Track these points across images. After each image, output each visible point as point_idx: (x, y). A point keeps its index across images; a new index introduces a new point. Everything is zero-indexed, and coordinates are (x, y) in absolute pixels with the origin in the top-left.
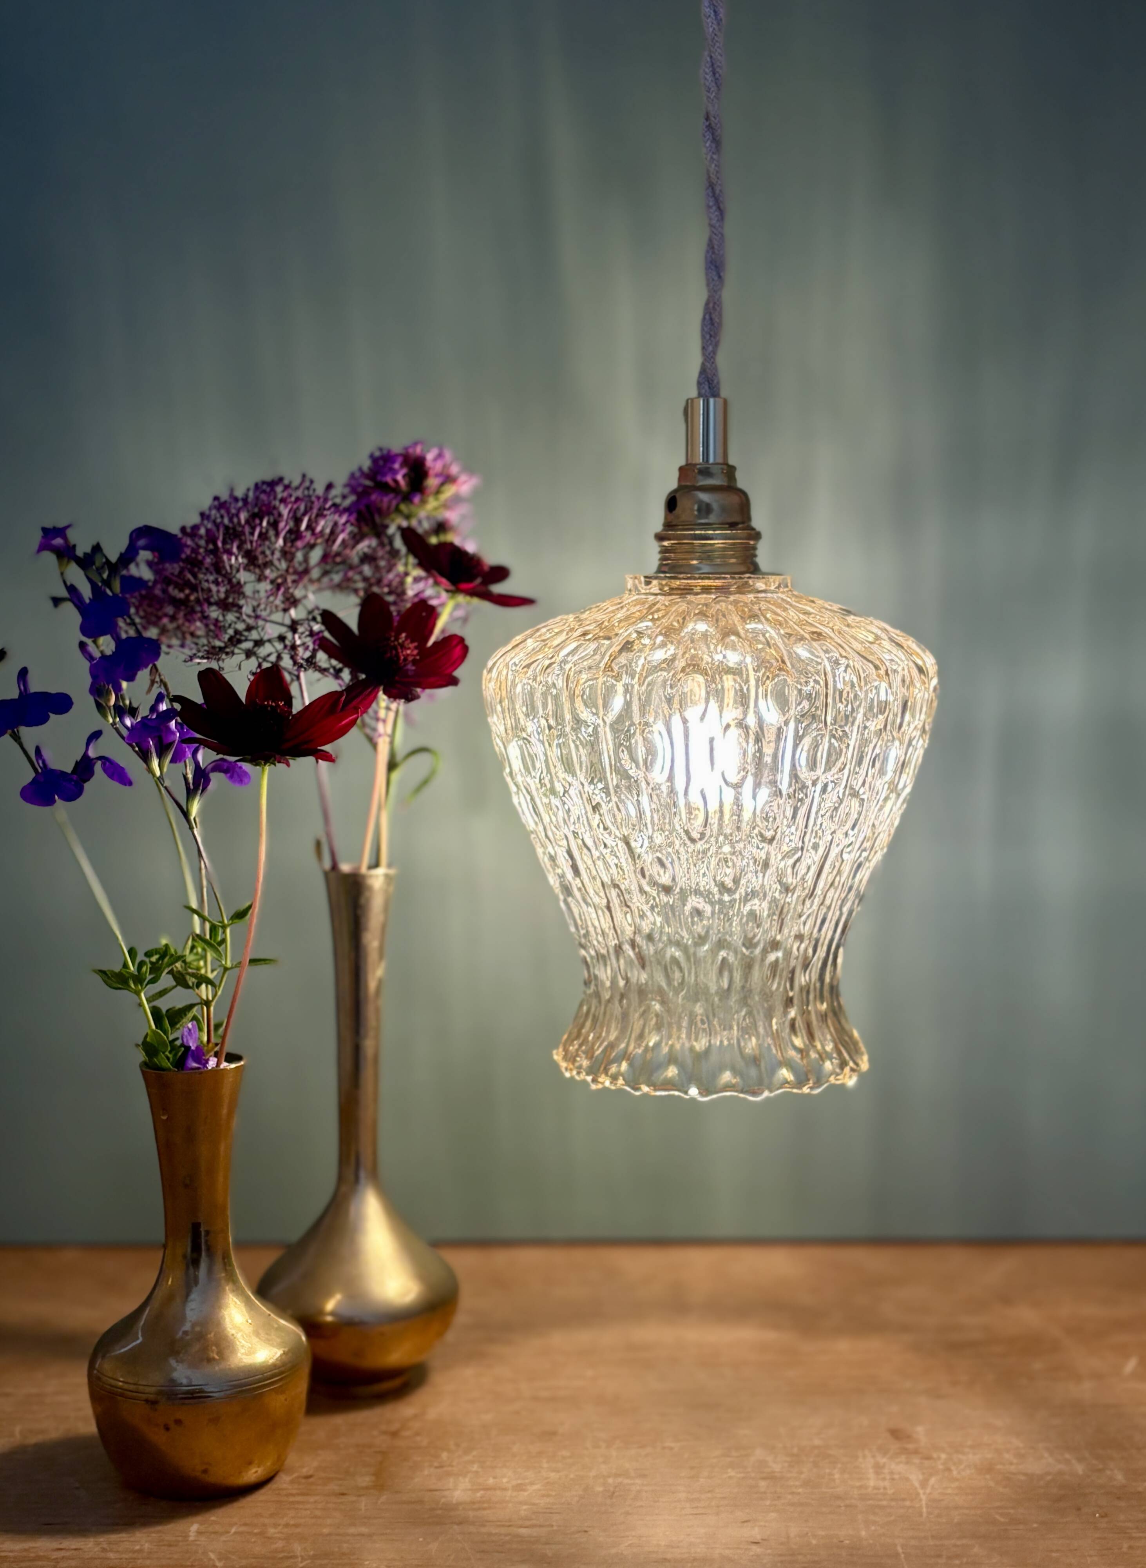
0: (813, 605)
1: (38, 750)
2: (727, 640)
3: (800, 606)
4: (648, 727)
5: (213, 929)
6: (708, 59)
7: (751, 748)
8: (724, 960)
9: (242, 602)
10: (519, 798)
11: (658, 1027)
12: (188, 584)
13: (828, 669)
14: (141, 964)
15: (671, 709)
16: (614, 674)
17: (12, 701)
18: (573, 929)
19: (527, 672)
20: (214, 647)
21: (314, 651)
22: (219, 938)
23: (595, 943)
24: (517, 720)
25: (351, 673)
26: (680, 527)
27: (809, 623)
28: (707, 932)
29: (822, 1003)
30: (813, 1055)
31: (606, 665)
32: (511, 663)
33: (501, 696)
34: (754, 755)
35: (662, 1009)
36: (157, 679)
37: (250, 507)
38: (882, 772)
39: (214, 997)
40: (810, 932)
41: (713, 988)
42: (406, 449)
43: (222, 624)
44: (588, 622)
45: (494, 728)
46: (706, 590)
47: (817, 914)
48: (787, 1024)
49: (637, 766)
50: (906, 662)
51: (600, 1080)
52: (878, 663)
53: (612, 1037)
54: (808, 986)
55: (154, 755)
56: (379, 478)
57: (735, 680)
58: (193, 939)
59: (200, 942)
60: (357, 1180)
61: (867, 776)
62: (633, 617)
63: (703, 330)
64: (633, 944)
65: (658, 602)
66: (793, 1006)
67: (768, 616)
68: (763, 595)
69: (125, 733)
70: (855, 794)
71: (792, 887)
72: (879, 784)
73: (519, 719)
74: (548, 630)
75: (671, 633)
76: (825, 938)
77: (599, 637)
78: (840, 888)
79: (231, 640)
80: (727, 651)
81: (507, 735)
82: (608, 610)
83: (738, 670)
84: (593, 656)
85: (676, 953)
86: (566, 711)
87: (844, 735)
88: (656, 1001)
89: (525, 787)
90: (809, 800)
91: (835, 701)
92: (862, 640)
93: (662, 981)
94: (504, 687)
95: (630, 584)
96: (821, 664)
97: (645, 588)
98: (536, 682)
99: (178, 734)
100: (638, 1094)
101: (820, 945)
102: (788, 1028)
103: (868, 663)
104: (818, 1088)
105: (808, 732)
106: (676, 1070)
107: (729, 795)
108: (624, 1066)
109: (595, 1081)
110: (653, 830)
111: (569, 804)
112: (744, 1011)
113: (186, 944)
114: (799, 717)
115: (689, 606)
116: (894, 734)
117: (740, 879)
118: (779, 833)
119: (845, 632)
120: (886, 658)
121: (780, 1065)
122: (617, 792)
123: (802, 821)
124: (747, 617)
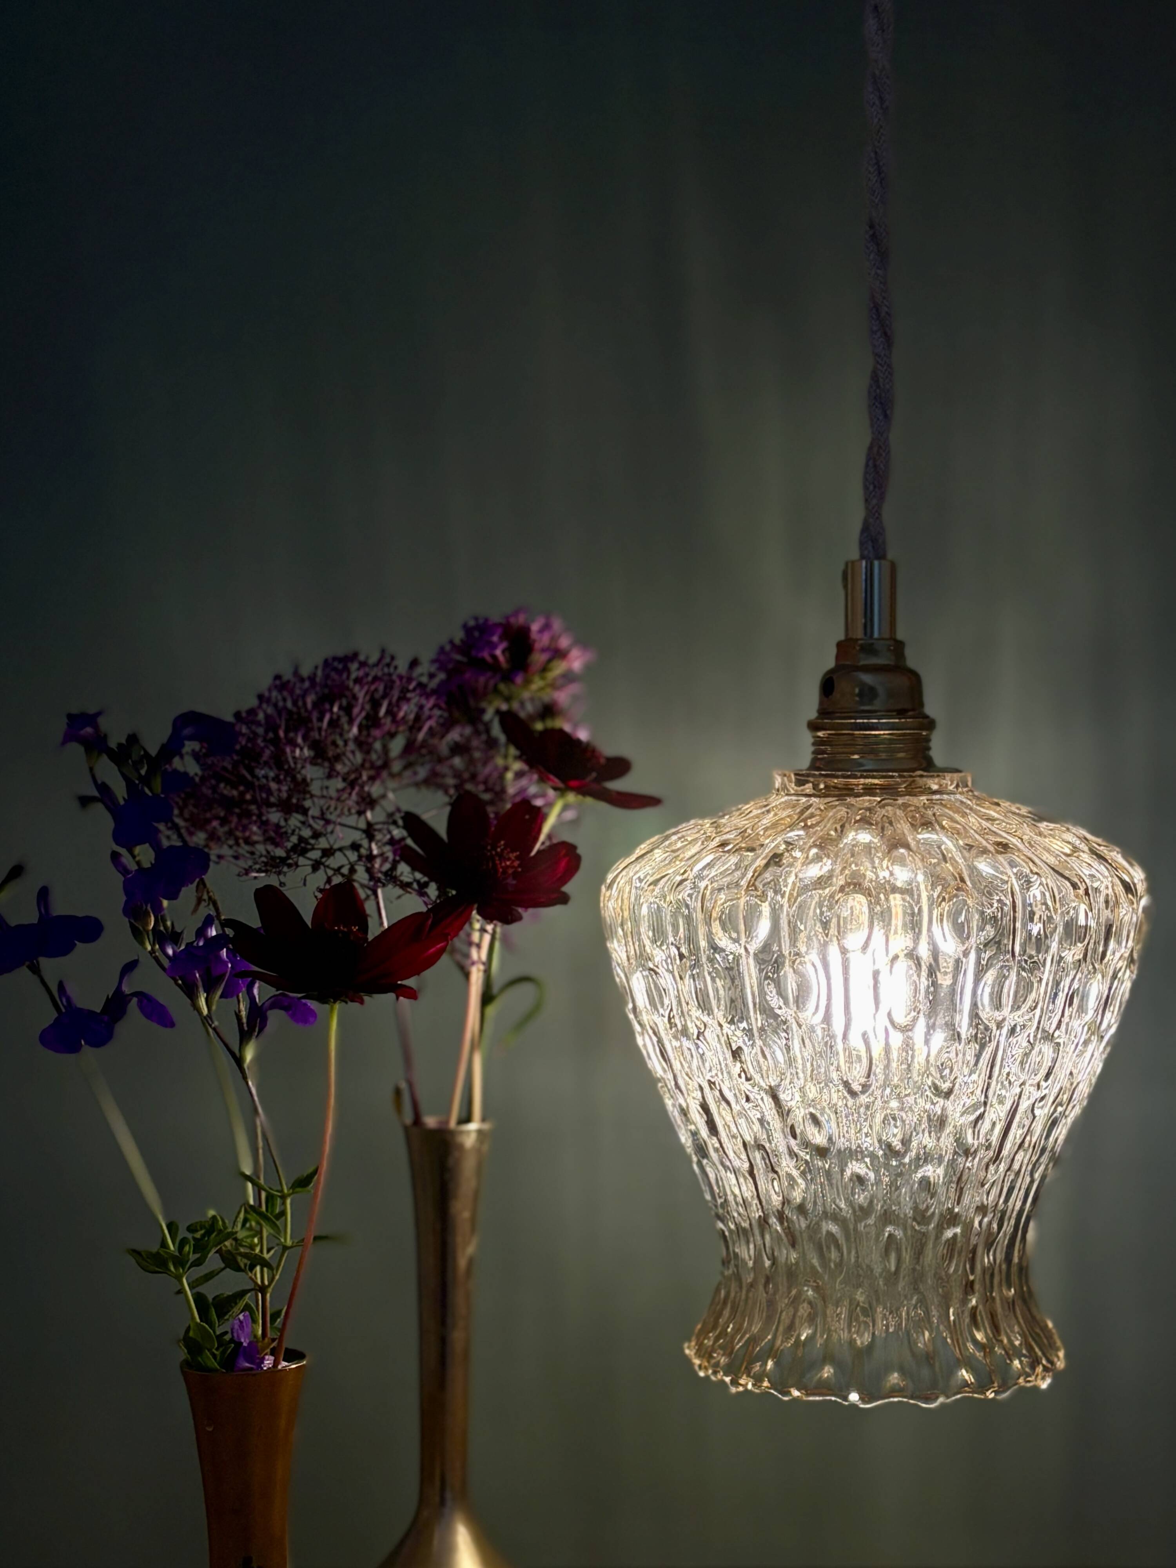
0: (998, 809)
1: (61, 987)
2: (895, 853)
3: (982, 810)
4: (800, 957)
5: (270, 1198)
6: (873, 155)
7: (924, 982)
8: (890, 1235)
9: (307, 803)
10: (644, 1040)
11: (811, 1319)
12: (242, 780)
13: (1017, 888)
14: (183, 1242)
15: (827, 935)
16: (759, 893)
17: (31, 926)
18: (708, 1197)
19: (654, 890)
20: (273, 858)
21: (395, 864)
22: (277, 1211)
23: (736, 1215)
24: (642, 947)
25: (438, 889)
26: (838, 715)
27: (993, 831)
28: (871, 1202)
29: (1009, 1289)
30: (998, 1350)
31: (749, 883)
32: (634, 878)
33: (623, 917)
34: (927, 992)
35: (815, 1295)
36: (205, 897)
37: (318, 689)
38: (1082, 1009)
39: (270, 1282)
40: (994, 1204)
41: (878, 1270)
42: (507, 618)
43: (283, 830)
44: (728, 830)
45: (614, 955)
46: (869, 790)
47: (1003, 1181)
48: (967, 1314)
49: (786, 1003)
50: (1110, 879)
51: (742, 1381)
52: (1076, 880)
53: (755, 1329)
54: (992, 1267)
55: (201, 989)
56: (473, 653)
57: (904, 900)
58: (246, 1211)
59: (255, 1215)
60: (442, 1502)
61: (1063, 1015)
62: (782, 824)
63: (865, 479)
64: (781, 1216)
65: (811, 806)
66: (973, 1292)
67: (944, 823)
68: (938, 797)
69: (166, 963)
70: (1048, 1037)
71: (972, 1150)
72: (1076, 1024)
73: (644, 946)
74: (679, 838)
75: (826, 844)
76: (1013, 1210)
77: (741, 848)
78: (1031, 1150)
79: (294, 849)
80: (895, 867)
81: (630, 964)
82: (751, 815)
83: (908, 890)
84: (733, 871)
85: (833, 1228)
86: (701, 937)
87: (1036, 966)
88: (808, 1286)
89: (651, 1027)
90: (993, 1044)
91: (1024, 925)
92: (1057, 852)
93: (815, 1262)
94: (626, 907)
95: (778, 782)
96: (1007, 882)
97: (796, 788)
98: (665, 901)
99: (230, 965)
100: (786, 1399)
101: (1006, 1218)
102: (967, 1320)
103: (1063, 880)
104: (1004, 1391)
105: (992, 964)
106: (832, 1371)
107: (897, 1039)
108: (770, 1364)
109: (735, 1382)
110: (806, 1080)
111: (704, 1048)
112: (915, 1298)
113: (237, 1217)
114: (981, 947)
115: (849, 810)
116: (1096, 965)
117: (910, 1140)
118: (957, 1085)
119: (1036, 843)
120: (1085, 875)
121: (958, 1364)
122: (762, 1036)
123: (985, 1071)
124: (918, 826)
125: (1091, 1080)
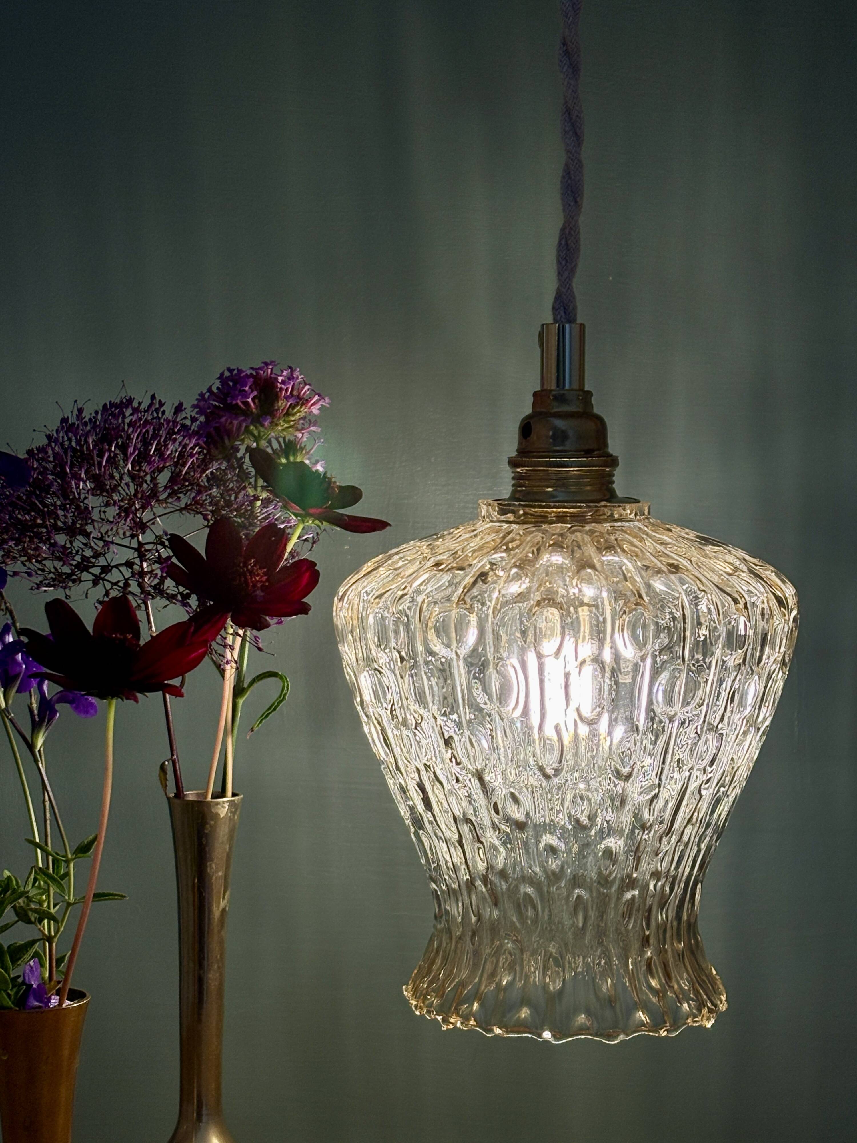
0: (671, 534)
2: (583, 573)
3: (657, 535)
4: (502, 661)
5: (56, 862)
7: (608, 682)
8: (579, 897)
9: (89, 528)
10: (369, 729)
11: (511, 968)
12: (34, 507)
13: (686, 604)
15: (525, 642)
16: (467, 606)
18: (423, 861)
19: (379, 603)
20: (60, 574)
21: (162, 580)
22: (62, 872)
23: (447, 877)
24: (369, 650)
25: (198, 600)
26: (535, 454)
27: (666, 554)
28: (562, 867)
29: (679, 942)
30: (670, 996)
31: (460, 598)
32: (362, 592)
33: (352, 625)
34: (610, 688)
35: (514, 946)
36: (3, 607)
37: (98, 431)
38: (742, 704)
39: (56, 933)
40: (667, 870)
41: (568, 925)
42: (257, 370)
43: (69, 550)
44: (441, 551)
45: (345, 657)
46: (561, 519)
47: (675, 851)
48: (643, 963)
49: (490, 699)
50: (765, 595)
51: (452, 1020)
52: (736, 596)
53: (463, 974)
54: (665, 924)
56: (228, 400)
57: (591, 612)
58: (36, 873)
59: (43, 876)
61: (725, 710)
62: (487, 547)
63: (559, 256)
64: (485, 880)
65: (512, 531)
66: (649, 946)
67: (625, 546)
68: (619, 524)
70: (713, 729)
71: (649, 824)
72: (737, 718)
73: (371, 650)
74: (401, 558)
75: (524, 565)
76: (683, 875)
77: (452, 568)
78: (698, 825)
79: (78, 566)
80: (582, 584)
81: (358, 664)
82: (462, 538)
83: (594, 604)
84: (446, 587)
85: (530, 890)
86: (419, 643)
87: (701, 669)
88: (508, 939)
89: (375, 718)
90: (666, 736)
91: (693, 633)
92: (721, 572)
93: (514, 919)
94: (355, 616)
95: (484, 510)
96: (678, 598)
97: (498, 516)
98: (388, 612)
99: (24, 666)
100: (490, 1036)
101: (677, 882)
102: (644, 968)
103: (726, 596)
104: (676, 1030)
105: (665, 667)
106: (528, 1011)
107: (584, 730)
108: (476, 1005)
109: (445, 1021)
110: (507, 764)
111: (421, 736)
112: (599, 950)
113: (28, 878)
114: (657, 653)
115: (544, 536)
116: (753, 668)
117: (596, 816)
118: (636, 770)
119: (702, 564)
120: (744, 590)
121: (636, 1007)
122: (470, 727)
123: (659, 757)
124: (603, 548)
125: (749, 765)
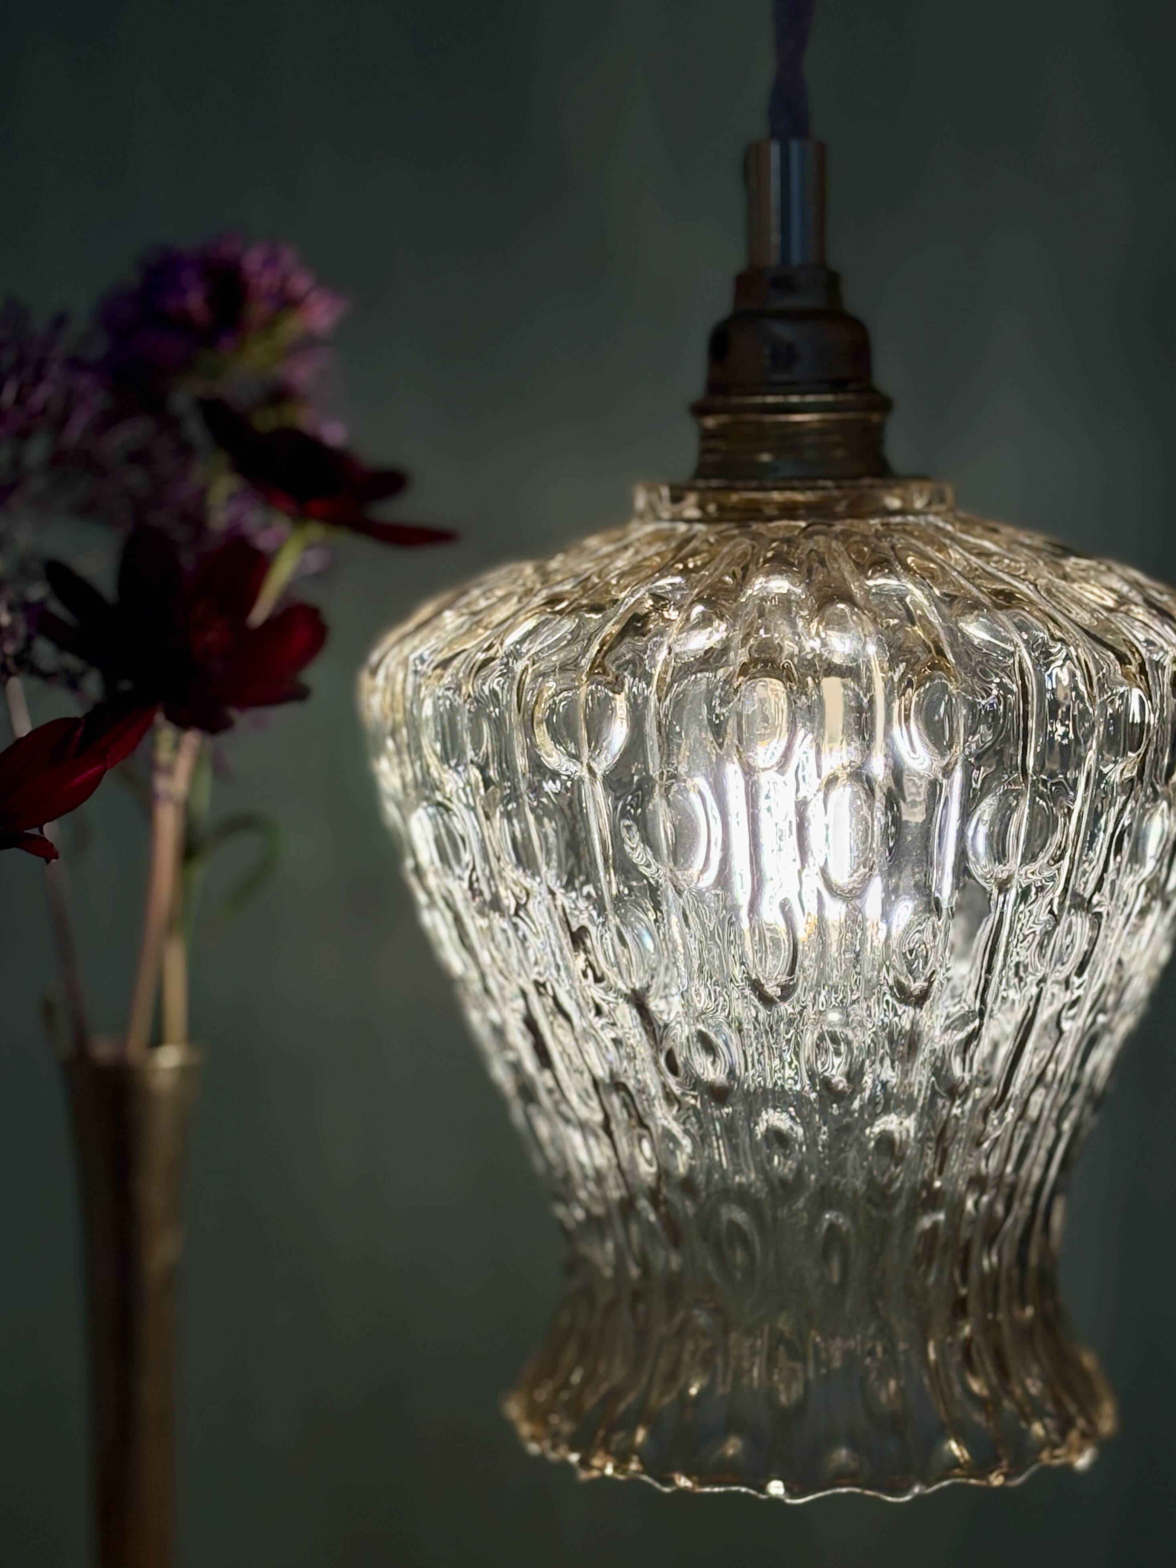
0: (996, 537)
2: (829, 611)
3: (972, 540)
4: (678, 781)
7: (880, 818)
8: (832, 1227)
10: (432, 917)
11: (707, 1364)
13: (1028, 663)
15: (721, 745)
16: (610, 678)
19: (441, 677)
21: (30, 639)
23: (584, 1196)
24: (426, 770)
25: (102, 680)
26: (738, 390)
27: (989, 574)
28: (799, 1172)
29: (1023, 1306)
30: (1007, 1407)
31: (594, 663)
32: (412, 658)
33: (394, 720)
34: (885, 834)
35: (711, 1321)
38: (1136, 857)
40: (998, 1173)
41: (811, 1281)
44: (559, 578)
45: (382, 782)
46: (789, 511)
47: (1013, 1136)
48: (957, 1348)
49: (657, 856)
51: (597, 1462)
52: (1124, 649)
53: (617, 1377)
54: (995, 1273)
56: (154, 304)
57: (845, 686)
61: (1105, 870)
62: (648, 567)
64: (655, 1198)
65: (695, 535)
66: (966, 1316)
67: (910, 560)
68: (898, 519)
70: (1082, 904)
71: (962, 1088)
72: (1128, 883)
73: (428, 767)
74: (483, 594)
75: (718, 598)
76: (1028, 1182)
77: (581, 607)
78: (1056, 1085)
80: (829, 632)
81: (407, 795)
82: (600, 553)
83: (850, 669)
84: (569, 643)
85: (739, 1216)
86: (518, 751)
87: (1060, 790)
88: (700, 1308)
89: (443, 897)
90: (993, 918)
91: (1041, 725)
92: (1094, 606)
93: (710, 1266)
94: (399, 704)
95: (641, 501)
96: (1012, 654)
97: (670, 509)
98: (459, 694)
100: (667, 1490)
101: (1018, 1195)
102: (958, 1358)
103: (1104, 650)
104: (1019, 1474)
105: (990, 787)
106: (740, 1444)
107: (836, 911)
108: (641, 1435)
109: (585, 1463)
110: (690, 978)
111: (527, 928)
112: (872, 1325)
114: (972, 760)
115: (755, 543)
116: (1158, 787)
117: (861, 1073)
118: (936, 984)
119: (1058, 590)
120: (1140, 642)
121: (943, 1434)
122: (619, 908)
123: (980, 961)
124: (867, 566)
